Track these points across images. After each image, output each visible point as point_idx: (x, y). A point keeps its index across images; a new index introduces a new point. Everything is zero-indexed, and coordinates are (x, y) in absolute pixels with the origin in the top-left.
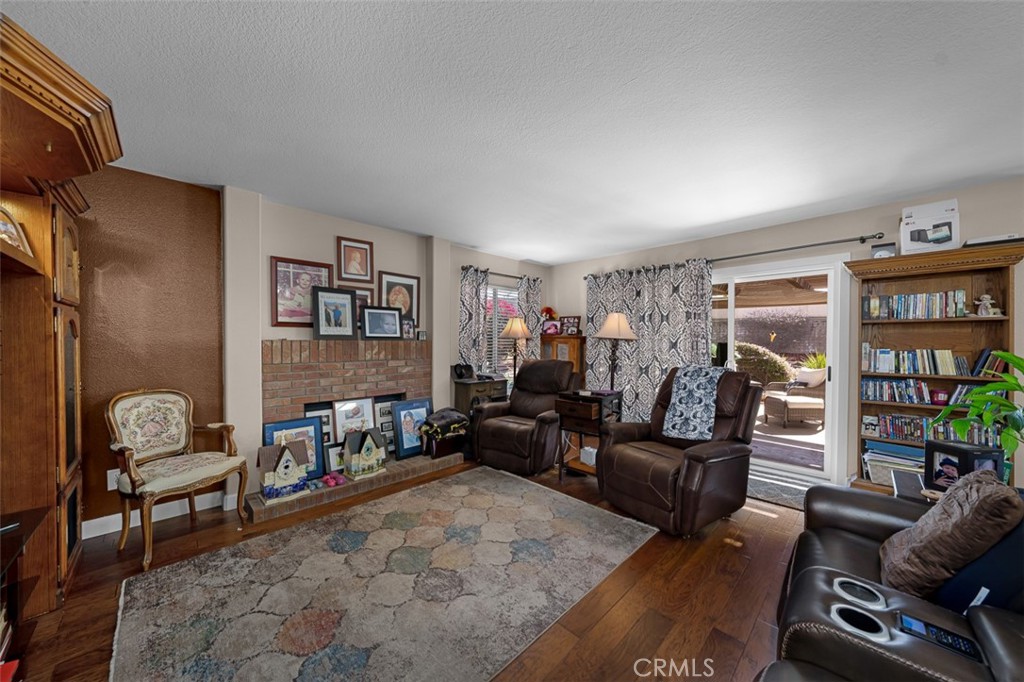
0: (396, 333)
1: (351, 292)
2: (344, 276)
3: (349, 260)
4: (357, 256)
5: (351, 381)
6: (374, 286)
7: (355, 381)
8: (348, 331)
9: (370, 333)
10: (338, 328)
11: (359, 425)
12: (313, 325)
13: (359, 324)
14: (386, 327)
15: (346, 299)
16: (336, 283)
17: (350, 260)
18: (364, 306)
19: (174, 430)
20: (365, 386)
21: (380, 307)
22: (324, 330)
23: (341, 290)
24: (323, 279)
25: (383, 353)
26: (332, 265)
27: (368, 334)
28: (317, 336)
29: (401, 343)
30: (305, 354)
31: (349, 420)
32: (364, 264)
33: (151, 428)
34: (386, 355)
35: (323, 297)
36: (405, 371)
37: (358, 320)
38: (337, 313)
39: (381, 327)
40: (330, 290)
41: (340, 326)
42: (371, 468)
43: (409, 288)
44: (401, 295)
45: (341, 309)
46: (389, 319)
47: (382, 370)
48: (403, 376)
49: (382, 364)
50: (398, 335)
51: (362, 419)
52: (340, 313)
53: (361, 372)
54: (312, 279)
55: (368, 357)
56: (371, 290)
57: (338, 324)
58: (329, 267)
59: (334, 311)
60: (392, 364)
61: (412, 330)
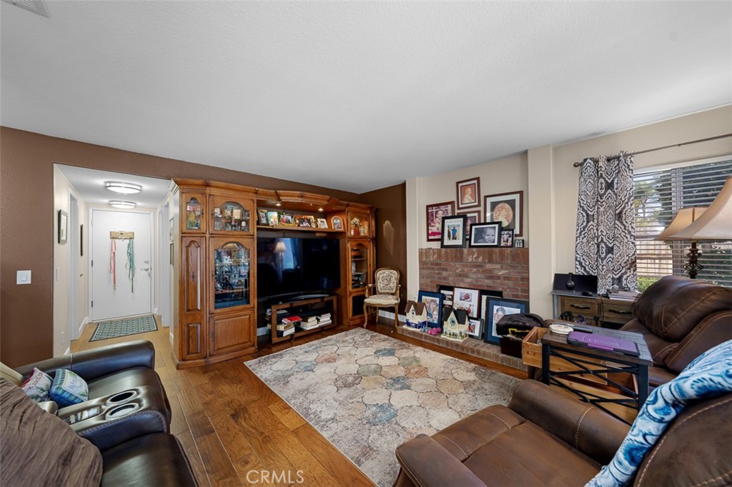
0: (494, 242)
1: (464, 216)
2: (461, 206)
3: (463, 195)
4: (469, 190)
5: (460, 275)
6: (481, 209)
7: (463, 275)
8: (459, 242)
9: (475, 242)
10: (454, 241)
11: (468, 306)
12: (442, 240)
13: (468, 237)
14: (487, 237)
15: (461, 221)
16: (457, 211)
17: (465, 194)
18: (473, 224)
19: (392, 285)
20: (468, 280)
21: (485, 223)
22: (447, 242)
23: (458, 216)
24: (449, 212)
25: (481, 257)
26: (454, 202)
27: (473, 244)
28: (442, 246)
29: (497, 250)
30: (435, 256)
31: (462, 301)
32: (473, 196)
33: (386, 282)
34: (483, 260)
35: (448, 223)
36: (501, 273)
38: (454, 231)
39: (483, 238)
40: (452, 217)
41: (456, 239)
42: (454, 335)
43: (512, 203)
44: (504, 211)
45: (456, 228)
46: (490, 232)
47: (481, 271)
48: (499, 277)
49: (481, 266)
50: (496, 244)
51: (470, 303)
52: (456, 231)
53: (466, 269)
54: (444, 212)
55: (470, 260)
56: (479, 212)
57: (454, 238)
58: (452, 203)
59: (453, 230)
60: (489, 266)
61: (510, 239)
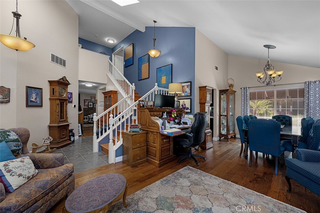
1: (92, 102)
12: (88, 106)
15: (92, 103)
17: (92, 99)
18: (94, 104)
23: (91, 102)
28: (89, 107)
30: (87, 109)
35: (89, 103)
37: (93, 105)
40: (90, 102)
54: (88, 101)
58: (90, 100)
